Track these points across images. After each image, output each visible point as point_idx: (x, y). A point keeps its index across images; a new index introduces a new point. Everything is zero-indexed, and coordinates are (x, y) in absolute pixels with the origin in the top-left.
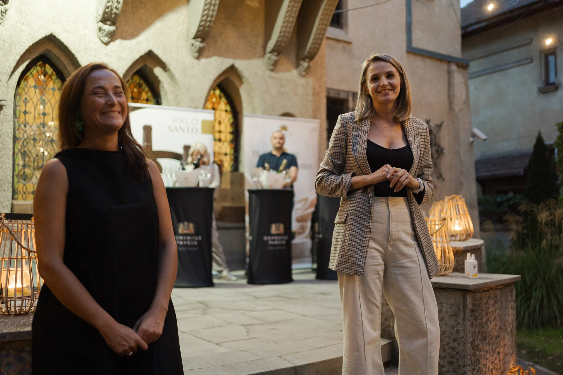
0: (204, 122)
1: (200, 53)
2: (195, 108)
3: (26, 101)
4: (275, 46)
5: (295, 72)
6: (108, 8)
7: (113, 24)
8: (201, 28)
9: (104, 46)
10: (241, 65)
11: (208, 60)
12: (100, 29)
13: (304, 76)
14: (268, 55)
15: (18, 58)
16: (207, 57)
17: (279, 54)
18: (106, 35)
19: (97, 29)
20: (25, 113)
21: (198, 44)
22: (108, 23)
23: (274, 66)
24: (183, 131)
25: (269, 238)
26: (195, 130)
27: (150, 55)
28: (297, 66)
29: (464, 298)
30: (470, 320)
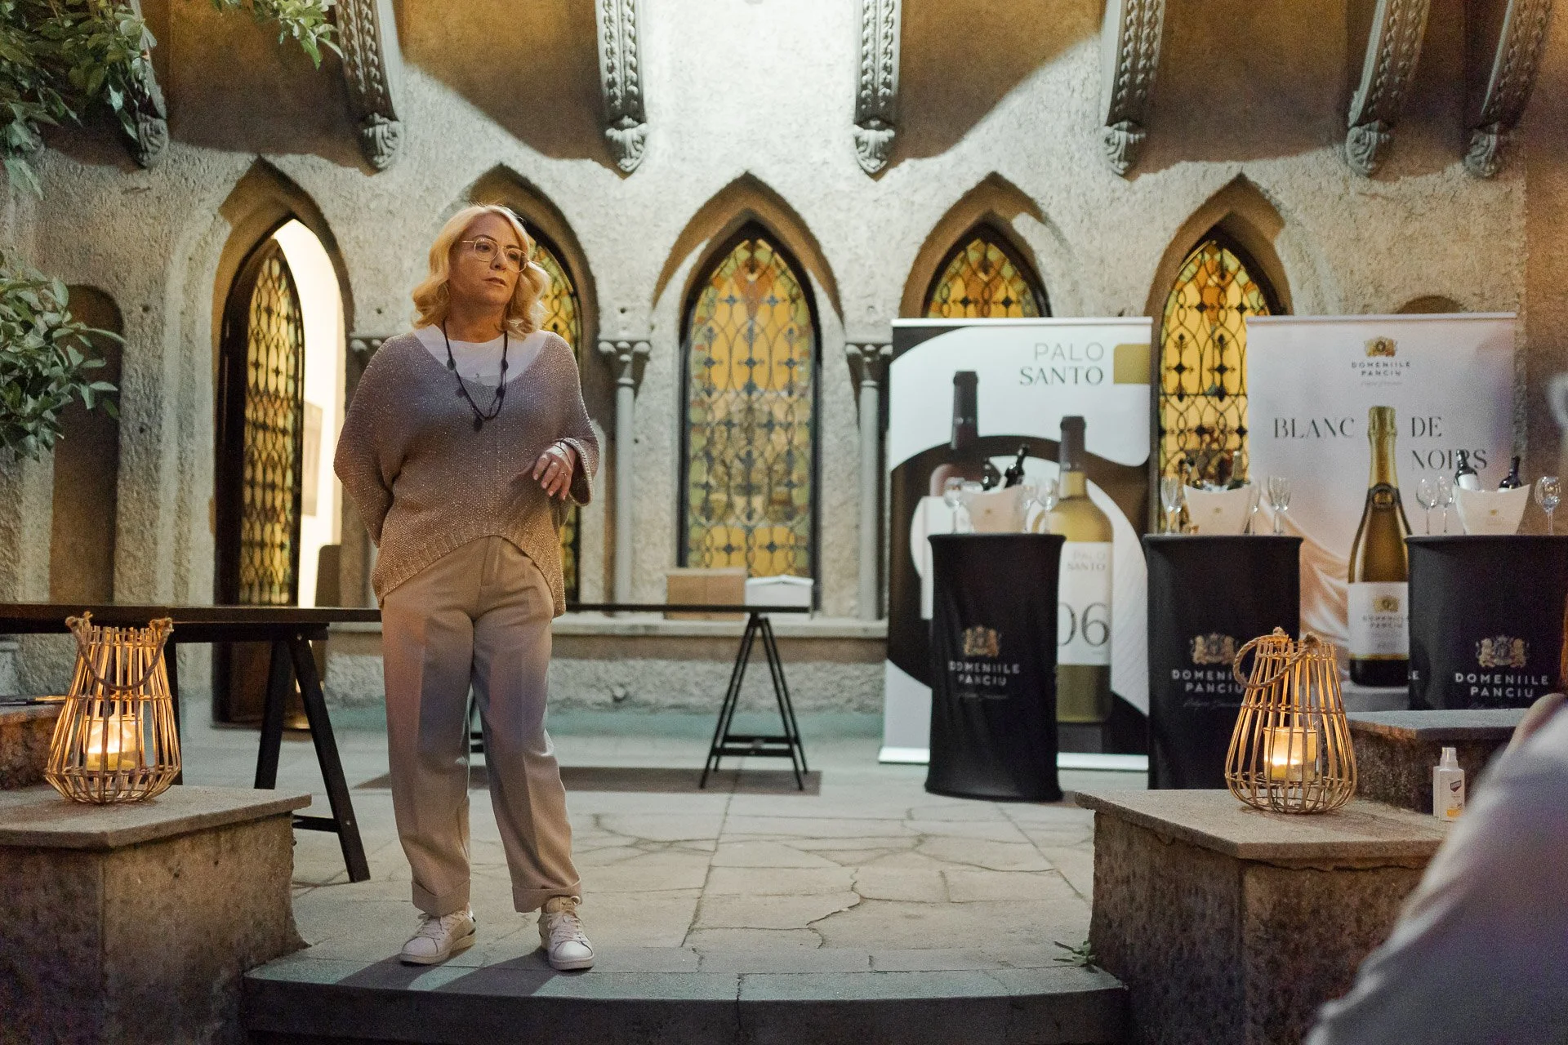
0: (1121, 351)
1: (1134, 161)
3: (710, 336)
4: (1369, 103)
5: (1457, 170)
6: (864, 87)
7: (886, 124)
8: (1123, 94)
9: (872, 182)
10: (1264, 173)
11: (1161, 175)
12: (858, 142)
13: (1493, 177)
14: (1354, 132)
15: (673, 239)
16: (1156, 168)
17: (1389, 125)
18: (873, 155)
19: (851, 142)
20: (709, 363)
21: (1122, 136)
22: (873, 123)
23: (1380, 162)
24: (1062, 379)
25: (1186, 674)
26: (1094, 376)
27: (995, 184)
28: (1464, 148)
29: (1241, 882)
30: (1258, 953)
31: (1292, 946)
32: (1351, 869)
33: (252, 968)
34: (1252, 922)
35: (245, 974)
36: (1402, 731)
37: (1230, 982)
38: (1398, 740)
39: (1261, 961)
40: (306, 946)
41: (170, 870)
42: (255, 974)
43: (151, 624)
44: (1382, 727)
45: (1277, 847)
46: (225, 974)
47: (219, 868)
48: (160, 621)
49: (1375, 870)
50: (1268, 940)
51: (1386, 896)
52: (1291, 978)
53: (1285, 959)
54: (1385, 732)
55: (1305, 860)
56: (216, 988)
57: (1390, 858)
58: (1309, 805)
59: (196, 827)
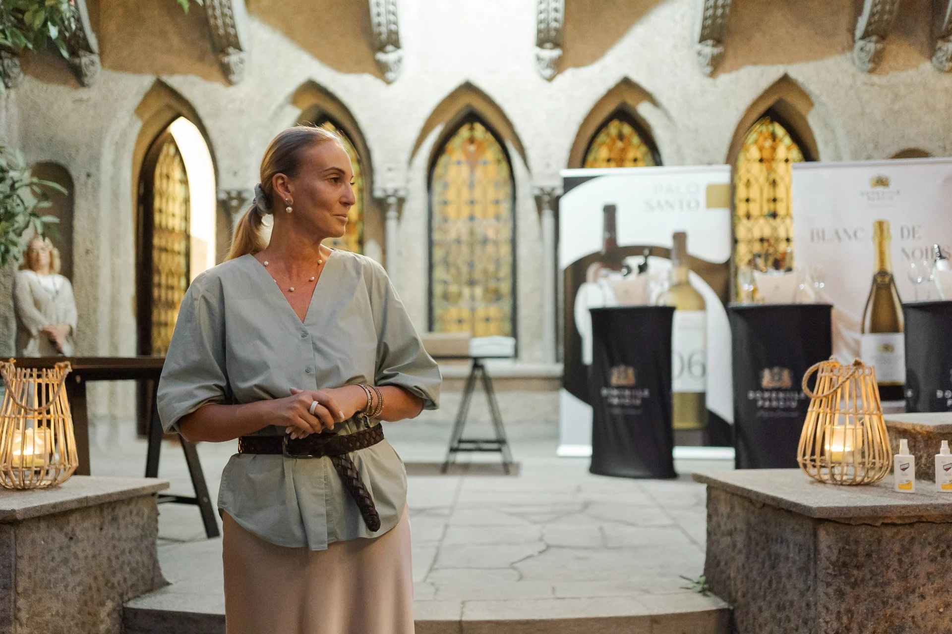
0: (710, 189)
1: (716, 65)
2: (710, 164)
3: (446, 186)
4: (869, 24)
5: (927, 67)
6: (541, 22)
7: (557, 45)
8: (709, 22)
9: (546, 83)
10: (800, 72)
11: (734, 75)
12: (539, 59)
14: (860, 44)
15: (422, 123)
16: (730, 71)
17: (882, 38)
18: (548, 66)
19: (533, 59)
21: (709, 50)
22: (548, 45)
23: (877, 61)
24: (672, 207)
25: (758, 395)
26: (693, 205)
27: (626, 83)
28: (932, 52)
29: (815, 535)
30: (829, 585)
31: (853, 580)
32: (894, 525)
33: (129, 600)
34: (823, 563)
35: (124, 605)
36: (922, 426)
37: (808, 605)
38: (919, 433)
39: (830, 590)
40: (168, 584)
41: (66, 534)
42: (132, 605)
43: (56, 366)
44: (907, 424)
45: (841, 509)
46: (110, 605)
47: (104, 532)
48: (62, 364)
49: (911, 525)
50: (835, 576)
51: (920, 543)
52: (852, 602)
53: (848, 589)
54: (909, 427)
55: (861, 518)
56: (103, 614)
57: (922, 516)
58: (859, 479)
59: (85, 505)
